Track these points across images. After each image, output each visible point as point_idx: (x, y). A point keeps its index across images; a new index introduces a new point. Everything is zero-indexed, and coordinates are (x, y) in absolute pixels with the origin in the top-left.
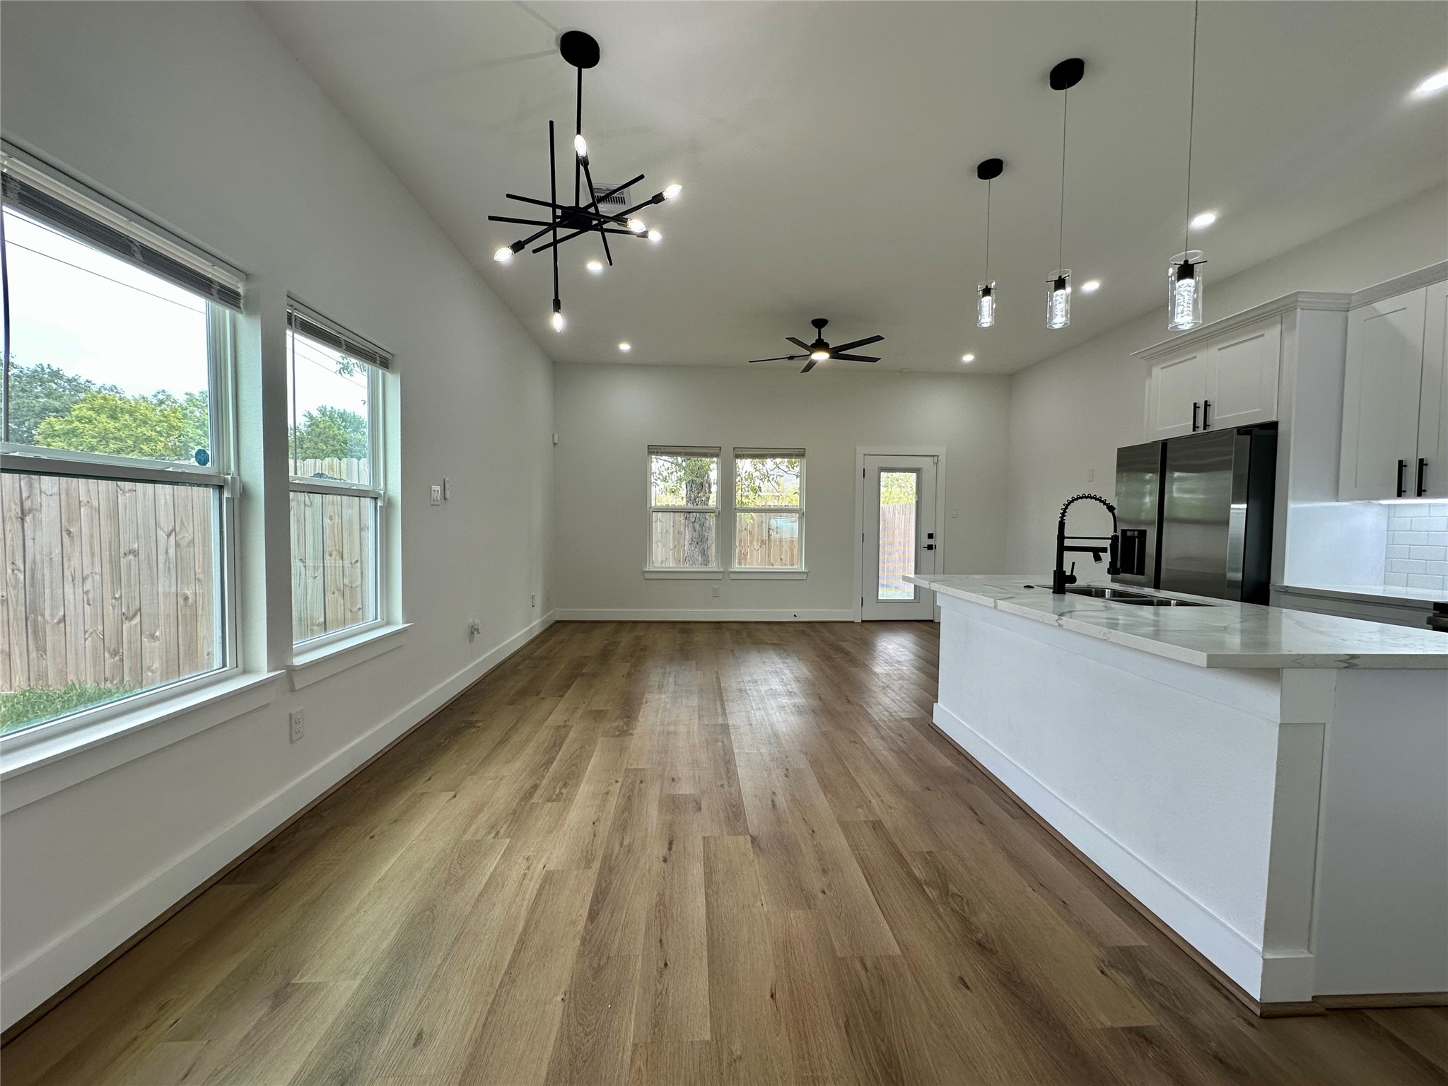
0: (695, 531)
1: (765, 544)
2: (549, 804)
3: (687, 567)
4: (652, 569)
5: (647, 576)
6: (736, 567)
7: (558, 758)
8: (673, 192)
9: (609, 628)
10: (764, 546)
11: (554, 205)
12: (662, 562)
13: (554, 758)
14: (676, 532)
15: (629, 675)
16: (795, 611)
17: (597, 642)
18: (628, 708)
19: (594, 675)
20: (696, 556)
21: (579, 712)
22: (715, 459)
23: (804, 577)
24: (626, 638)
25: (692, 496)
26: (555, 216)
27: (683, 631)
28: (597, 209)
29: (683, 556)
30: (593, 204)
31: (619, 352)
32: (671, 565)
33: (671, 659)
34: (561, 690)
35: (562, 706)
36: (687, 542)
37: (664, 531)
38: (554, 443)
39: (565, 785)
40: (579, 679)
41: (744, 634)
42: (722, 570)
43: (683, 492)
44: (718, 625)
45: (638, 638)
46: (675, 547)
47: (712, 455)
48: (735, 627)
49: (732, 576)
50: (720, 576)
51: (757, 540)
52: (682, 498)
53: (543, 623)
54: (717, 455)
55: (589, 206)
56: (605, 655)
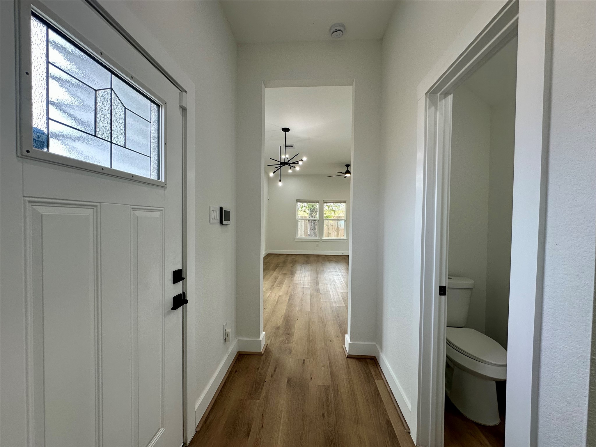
0: (312, 225)
1: (337, 230)
2: (277, 288)
3: (308, 237)
4: (297, 238)
5: (296, 240)
6: (324, 237)
7: (277, 281)
8: (305, 159)
9: (284, 256)
10: (337, 231)
11: (280, 162)
12: (300, 236)
13: (276, 281)
14: (305, 226)
15: (292, 267)
16: (343, 252)
17: (281, 259)
18: (292, 273)
19: (282, 267)
20: (312, 234)
21: (280, 273)
22: (317, 203)
23: (346, 241)
24: (290, 259)
25: (311, 213)
26: (280, 163)
27: (307, 257)
28: (289, 162)
29: (308, 234)
30: (288, 161)
31: (288, 172)
32: (303, 237)
33: (304, 264)
34: (274, 269)
35: (275, 272)
36: (309, 229)
37: (301, 225)
38: (268, 199)
39: (280, 285)
40: (278, 267)
41: (326, 258)
42: (319, 238)
43: (308, 212)
44: (318, 256)
45: (294, 259)
46: (305, 231)
47: (316, 202)
48: (323, 256)
49: (323, 241)
50: (319, 240)
51: (335, 229)
52: (307, 214)
53: (265, 254)
54: (318, 202)
55: (288, 162)
56: (284, 262)
